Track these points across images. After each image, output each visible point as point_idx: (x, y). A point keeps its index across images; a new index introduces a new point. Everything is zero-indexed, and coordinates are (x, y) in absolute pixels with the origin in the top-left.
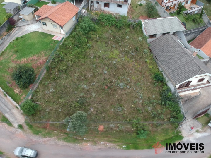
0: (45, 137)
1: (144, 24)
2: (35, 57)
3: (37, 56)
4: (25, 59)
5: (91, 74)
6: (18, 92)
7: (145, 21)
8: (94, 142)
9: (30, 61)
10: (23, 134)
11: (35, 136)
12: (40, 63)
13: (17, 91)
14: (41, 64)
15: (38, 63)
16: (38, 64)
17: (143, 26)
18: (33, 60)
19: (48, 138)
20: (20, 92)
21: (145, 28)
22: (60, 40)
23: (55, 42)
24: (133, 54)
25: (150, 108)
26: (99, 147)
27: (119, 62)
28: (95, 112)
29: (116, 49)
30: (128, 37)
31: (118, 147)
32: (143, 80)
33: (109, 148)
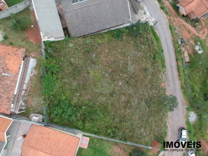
0: (167, 127)
1: (48, 39)
5: (123, 97)
7: (43, 36)
11: (167, 134)
14: (121, 149)
16: (122, 152)
17: (52, 39)
21: (55, 38)
22: (89, 139)
23: (92, 142)
24: (94, 55)
25: (143, 47)
26: (167, 86)
27: (105, 70)
28: (154, 90)
29: (88, 73)
30: (72, 60)
31: (165, 73)
32: (119, 49)
33: (167, 79)
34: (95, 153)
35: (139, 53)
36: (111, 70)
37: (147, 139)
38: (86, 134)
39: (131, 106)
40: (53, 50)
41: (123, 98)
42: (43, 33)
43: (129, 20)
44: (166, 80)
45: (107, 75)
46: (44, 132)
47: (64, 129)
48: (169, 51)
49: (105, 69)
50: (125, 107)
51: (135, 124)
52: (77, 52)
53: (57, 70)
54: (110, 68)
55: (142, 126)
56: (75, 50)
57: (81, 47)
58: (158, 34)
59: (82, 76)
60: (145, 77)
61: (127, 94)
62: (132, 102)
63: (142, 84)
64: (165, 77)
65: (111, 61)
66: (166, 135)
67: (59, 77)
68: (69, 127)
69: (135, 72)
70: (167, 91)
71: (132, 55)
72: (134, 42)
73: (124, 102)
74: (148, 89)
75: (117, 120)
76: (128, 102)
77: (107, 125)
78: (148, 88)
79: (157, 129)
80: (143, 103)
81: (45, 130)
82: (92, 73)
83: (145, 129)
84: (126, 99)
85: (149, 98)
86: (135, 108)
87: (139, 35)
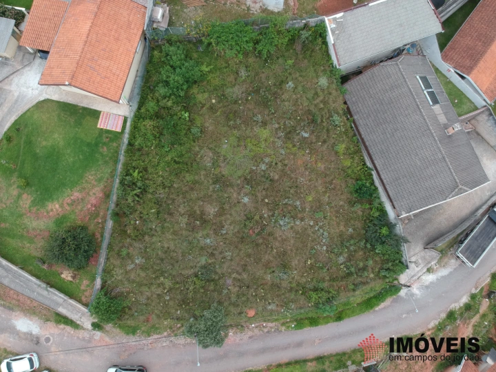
0: (149, 336)
1: (331, 29)
2: (77, 195)
3: (80, 191)
4: (57, 206)
5: (215, 208)
6: (70, 279)
7: (335, 20)
8: (239, 327)
9: (68, 208)
10: (107, 339)
11: (131, 336)
12: (92, 205)
13: (67, 275)
14: (95, 206)
15: (89, 206)
16: (88, 210)
17: (331, 39)
18: (73, 203)
19: (156, 336)
20: (74, 277)
21: (333, 44)
22: (119, 130)
23: (110, 138)
24: (306, 135)
25: (341, 259)
26: (250, 333)
27: (274, 164)
28: (237, 289)
29: (264, 124)
30: (290, 83)
31: (283, 328)
32: (329, 197)
33: (268, 332)
34: (89, 145)
35: (325, 248)
36: (276, 177)
37: (118, 274)
38: (128, 124)
39: (193, 229)
40: (307, 42)
41: (211, 210)
42: (341, 18)
43: (403, 213)
44: (266, 330)
45: (263, 168)
46: (132, 31)
47: (138, 79)
48: (340, 336)
49: (276, 164)
50: (192, 215)
51: (154, 239)
52: (310, 95)
53: (265, 52)
54: (281, 177)
55: (148, 259)
56: (313, 92)
57: (322, 106)
58: (382, 305)
59: (256, 111)
60: (267, 266)
61: (223, 218)
62: (205, 233)
63: (249, 256)
64: (271, 328)
65: (297, 178)
66: (128, 334)
67: (250, 60)
68: (144, 86)
69: (275, 239)
70: (239, 334)
71: (318, 230)
72: (351, 237)
73: (203, 213)
74: (237, 273)
75: (162, 194)
76: (204, 222)
77: (150, 170)
78: (240, 274)
79: (143, 300)
80: (203, 261)
81: (135, 31)
82: (265, 133)
83: (143, 268)
84: (211, 217)
85: (217, 278)
86: (190, 238)
87: (369, 246)
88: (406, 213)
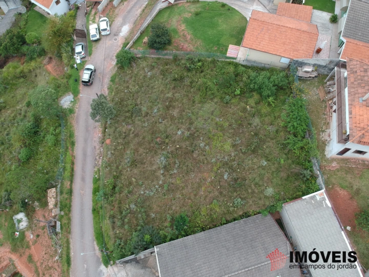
0: (108, 89)
1: (314, 196)
2: (189, 37)
3: (191, 38)
4: (183, 28)
6: (144, 40)
7: (324, 199)
9: (182, 34)
12: (183, 46)
13: (146, 39)
14: (182, 48)
15: (182, 44)
16: (180, 44)
18: (184, 36)
20: (144, 43)
21: (302, 199)
22: (228, 55)
23: (222, 51)
24: (226, 177)
25: (133, 206)
26: (97, 147)
27: (204, 153)
28: (124, 131)
29: (234, 146)
30: (266, 163)
31: (96, 169)
32: (179, 198)
33: (96, 159)
34: (219, 41)
35: (142, 193)
36: (195, 156)
37: (143, 64)
38: (232, 60)
39: (164, 101)
40: (301, 176)
41: (175, 113)
42: (326, 205)
43: (158, 249)
44: (97, 158)
45: (201, 145)
46: (292, 52)
47: (263, 65)
48: (82, 210)
49: (205, 155)
50: (171, 100)
51: (160, 80)
52: (257, 180)
53: (288, 141)
54: (195, 159)
55: (150, 79)
56: (261, 183)
57: (250, 191)
59: (244, 139)
60: (136, 150)
61: (169, 120)
62: (161, 109)
63: (144, 138)
64: (98, 162)
65: (193, 172)
66: (112, 78)
67: (282, 133)
68: (258, 68)
69: (153, 157)
70: (98, 140)
71: (155, 188)
72: (148, 216)
73: (174, 107)
74: (134, 131)
75: (187, 81)
76: (168, 108)
77: (202, 74)
78: (133, 133)
79: (127, 78)
80: (144, 109)
81: (292, 54)
82: (227, 147)
83: (145, 76)
84: (171, 112)
85: (133, 118)
86: (158, 100)
87: (139, 228)
88: (157, 252)
